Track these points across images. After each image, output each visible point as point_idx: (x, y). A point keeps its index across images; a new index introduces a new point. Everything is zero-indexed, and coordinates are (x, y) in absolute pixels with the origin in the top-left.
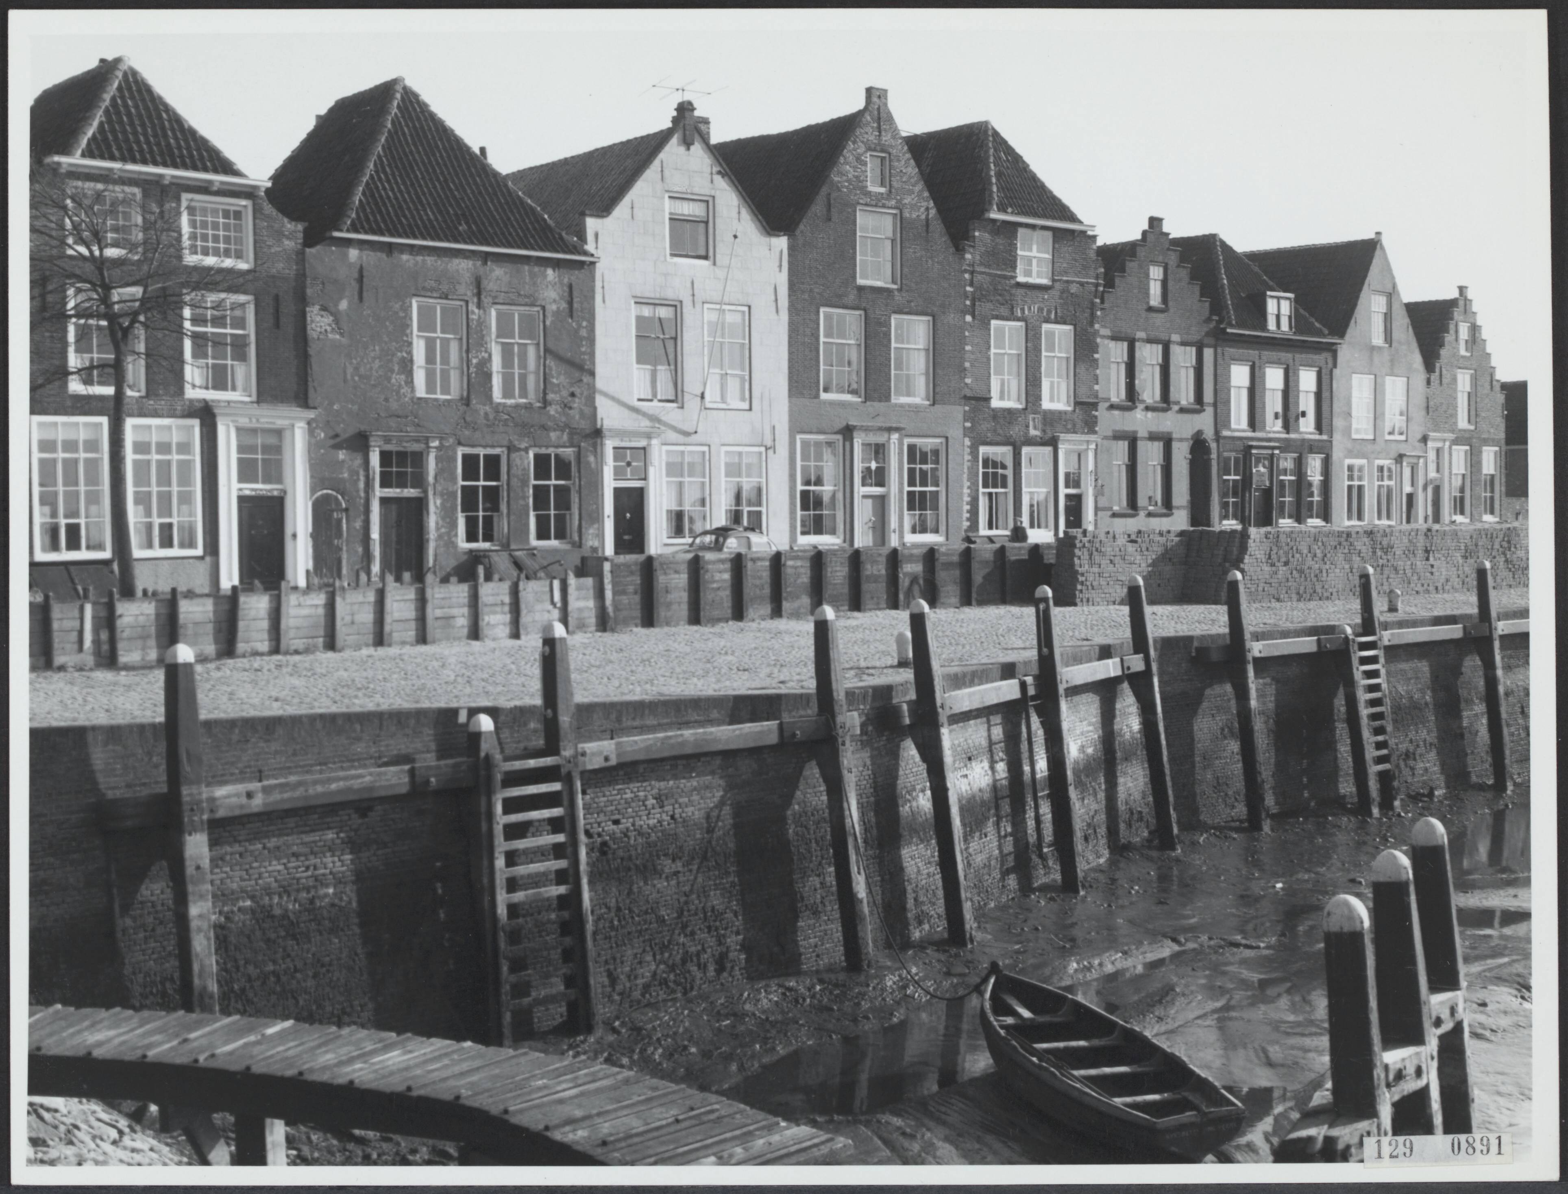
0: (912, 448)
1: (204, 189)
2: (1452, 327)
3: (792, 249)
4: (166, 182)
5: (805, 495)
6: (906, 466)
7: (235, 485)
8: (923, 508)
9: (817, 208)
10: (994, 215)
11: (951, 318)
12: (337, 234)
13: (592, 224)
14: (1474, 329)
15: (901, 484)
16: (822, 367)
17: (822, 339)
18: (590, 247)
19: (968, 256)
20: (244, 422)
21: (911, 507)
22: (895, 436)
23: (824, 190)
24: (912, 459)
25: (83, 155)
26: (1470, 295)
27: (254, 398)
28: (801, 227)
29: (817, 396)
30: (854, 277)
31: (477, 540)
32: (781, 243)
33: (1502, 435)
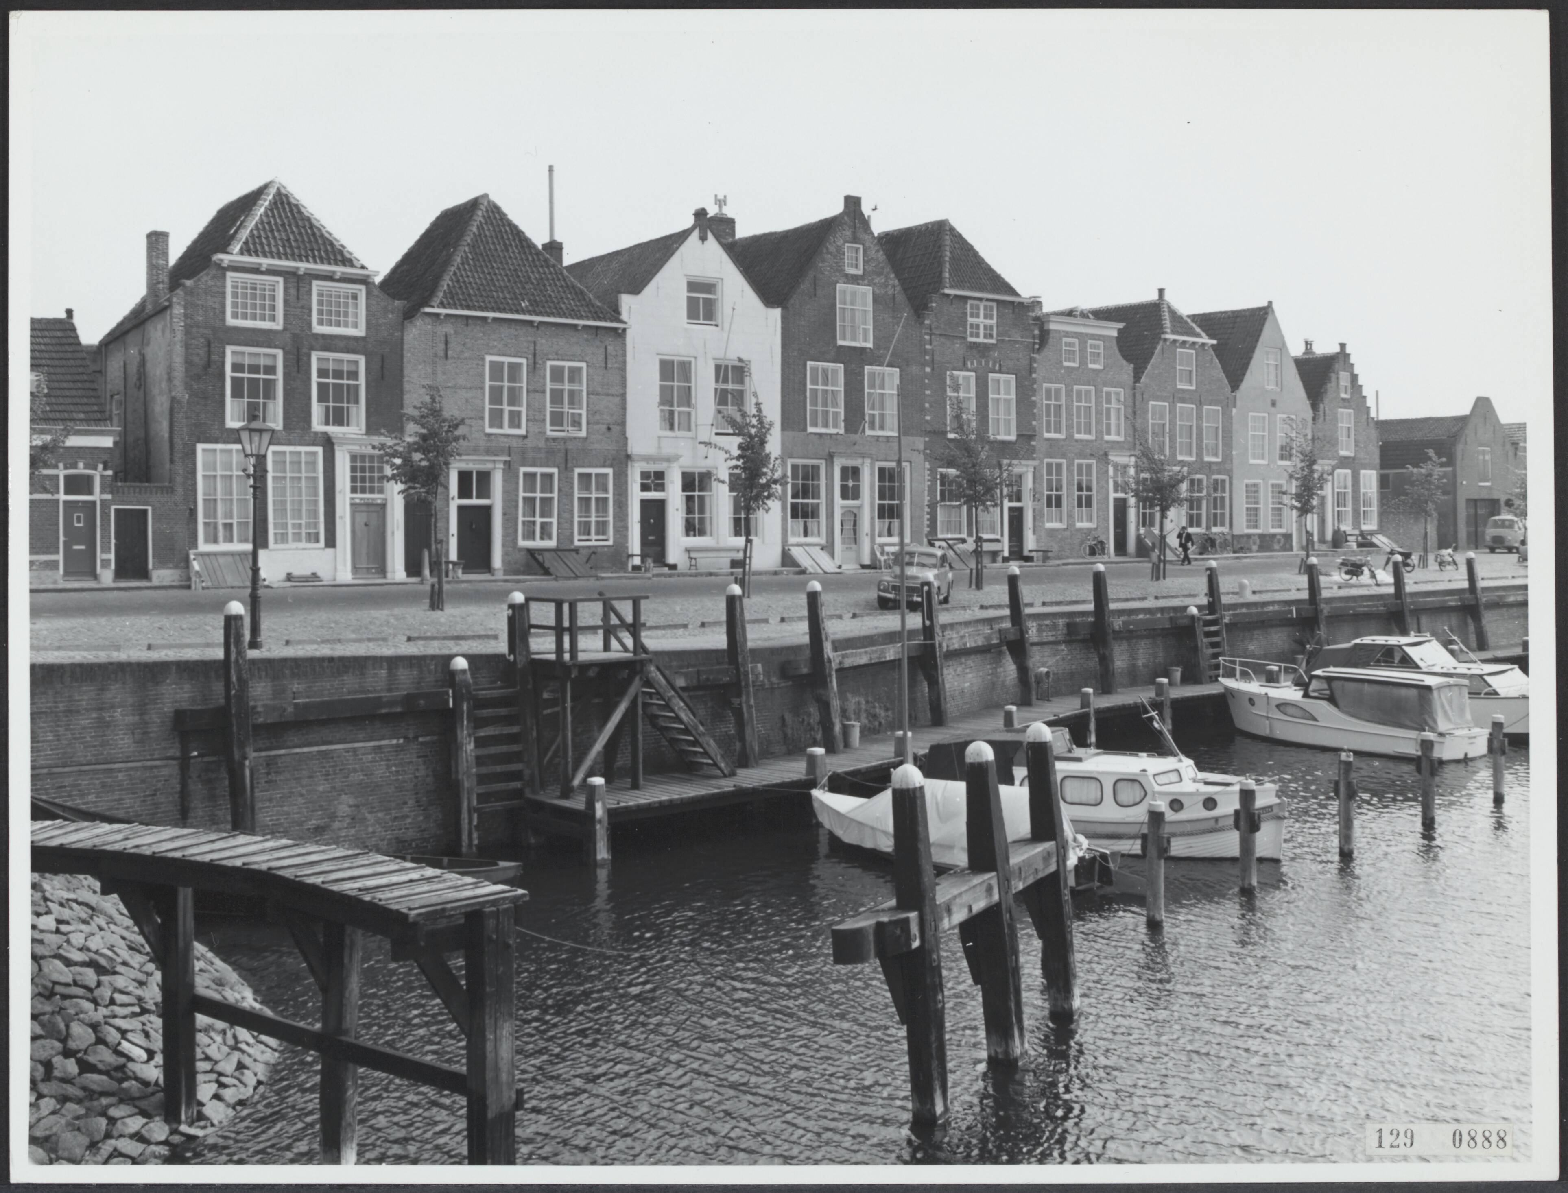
0: (882, 471)
1: (330, 278)
2: (1333, 376)
3: (784, 318)
4: (301, 272)
5: (794, 507)
6: (877, 484)
7: (349, 495)
8: (891, 516)
9: (805, 285)
10: (947, 291)
11: (914, 369)
12: (428, 310)
13: (626, 301)
14: (1354, 378)
15: (872, 498)
16: (808, 407)
17: (809, 386)
18: (624, 316)
19: (927, 322)
20: (356, 449)
21: (881, 516)
22: (868, 462)
23: (811, 274)
24: (881, 478)
25: (241, 253)
26: (1348, 351)
27: (363, 431)
28: (792, 301)
29: (805, 429)
30: (834, 338)
31: (533, 538)
32: (777, 313)
33: (1377, 461)
